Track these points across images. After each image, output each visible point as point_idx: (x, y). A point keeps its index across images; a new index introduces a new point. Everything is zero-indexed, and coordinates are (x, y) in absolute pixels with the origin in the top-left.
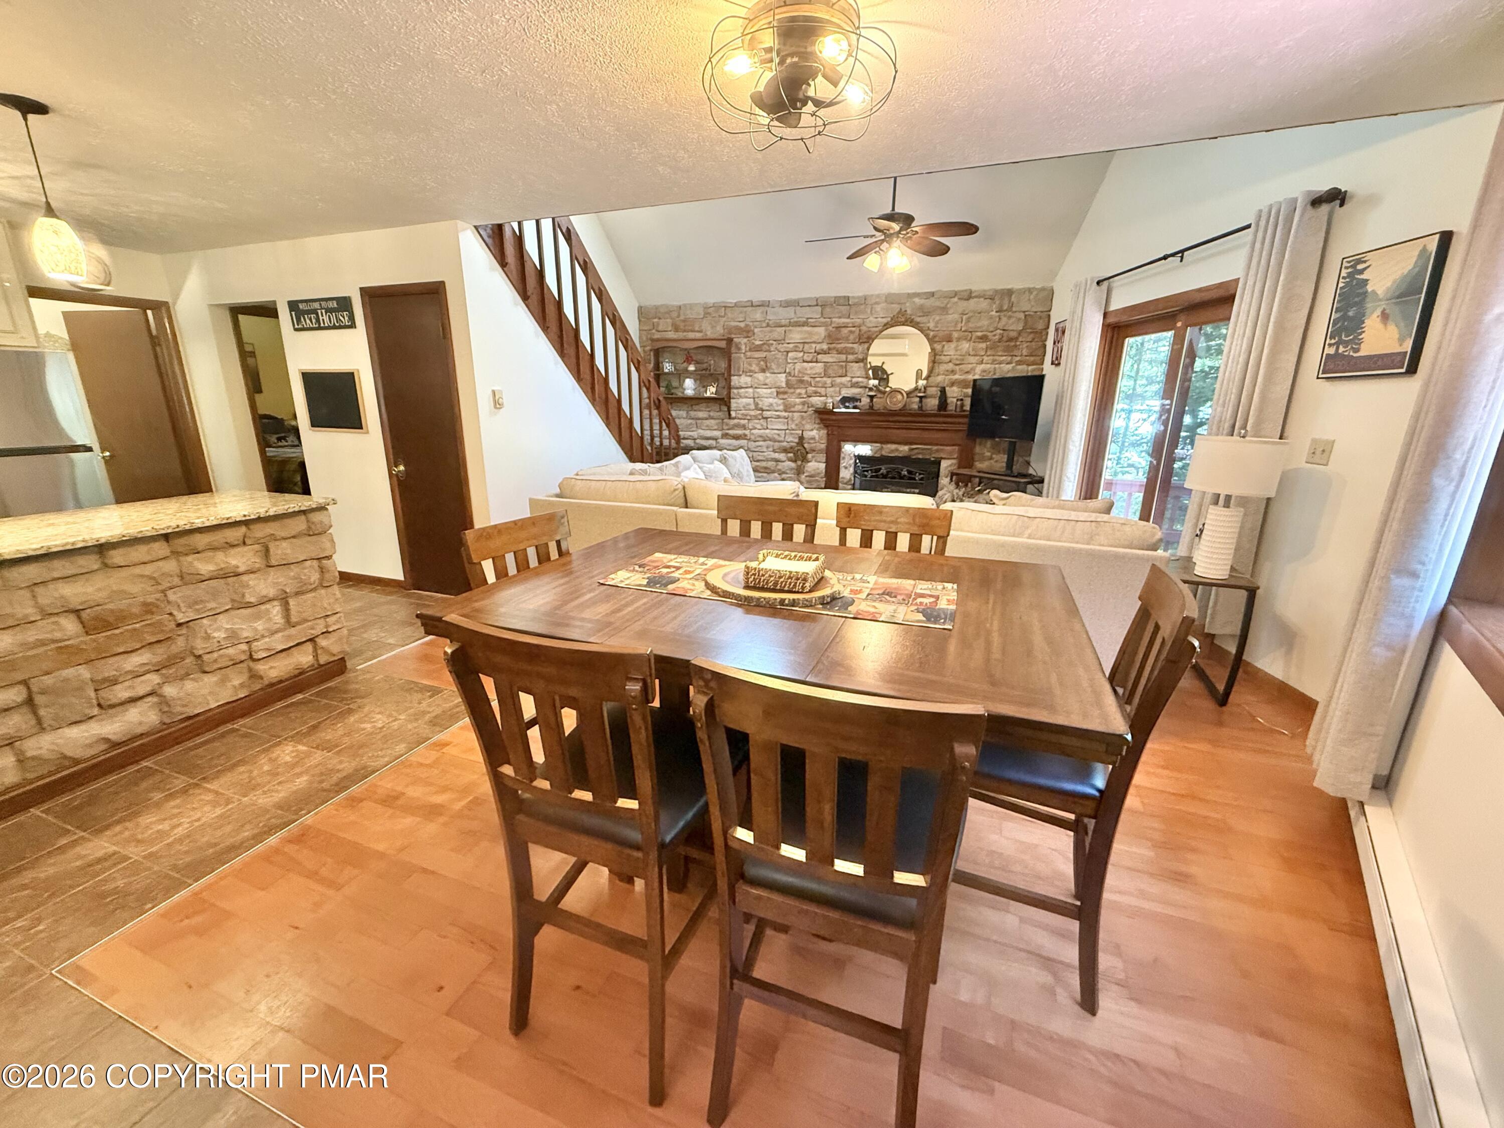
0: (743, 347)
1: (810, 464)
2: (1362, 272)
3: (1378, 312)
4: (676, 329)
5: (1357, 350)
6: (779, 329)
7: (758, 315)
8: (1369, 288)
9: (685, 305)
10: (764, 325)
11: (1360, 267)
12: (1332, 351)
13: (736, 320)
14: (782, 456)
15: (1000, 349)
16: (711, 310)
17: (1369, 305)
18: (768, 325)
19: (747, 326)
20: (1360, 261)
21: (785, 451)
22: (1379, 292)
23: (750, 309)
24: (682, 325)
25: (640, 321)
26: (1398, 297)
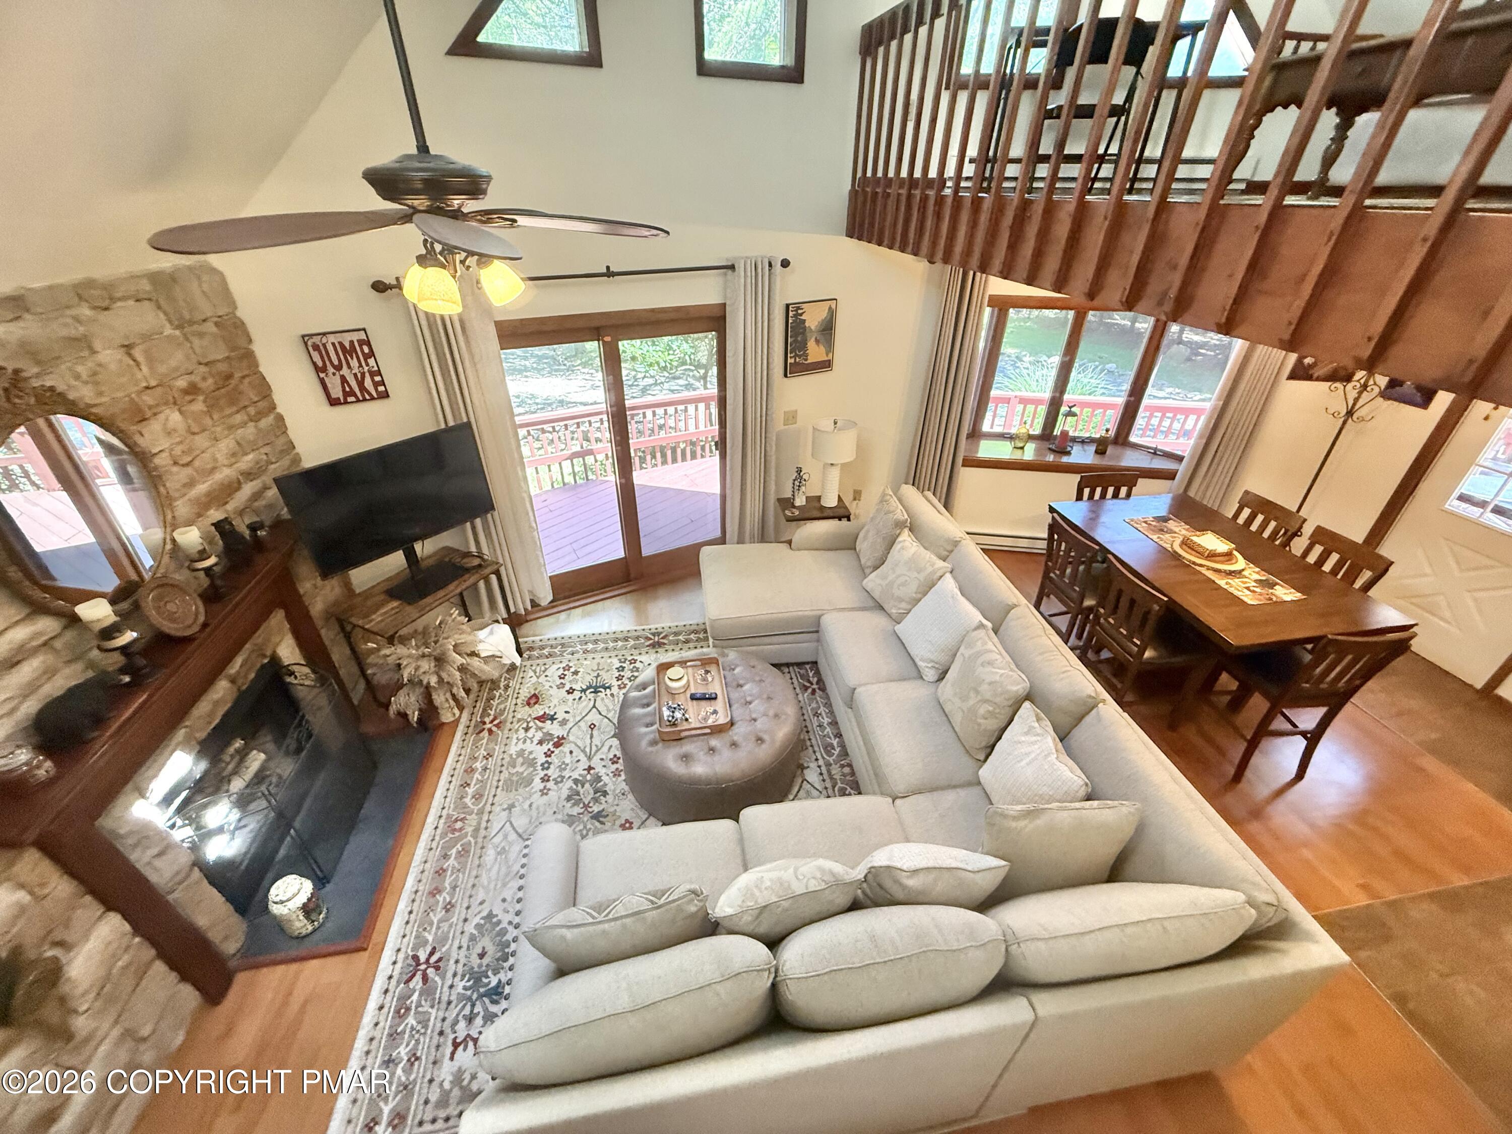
2: (801, 315)
3: (813, 339)
5: (806, 360)
8: (807, 324)
11: (800, 311)
12: (792, 361)
15: (222, 402)
17: (808, 335)
20: (799, 308)
22: (813, 328)
26: (824, 330)
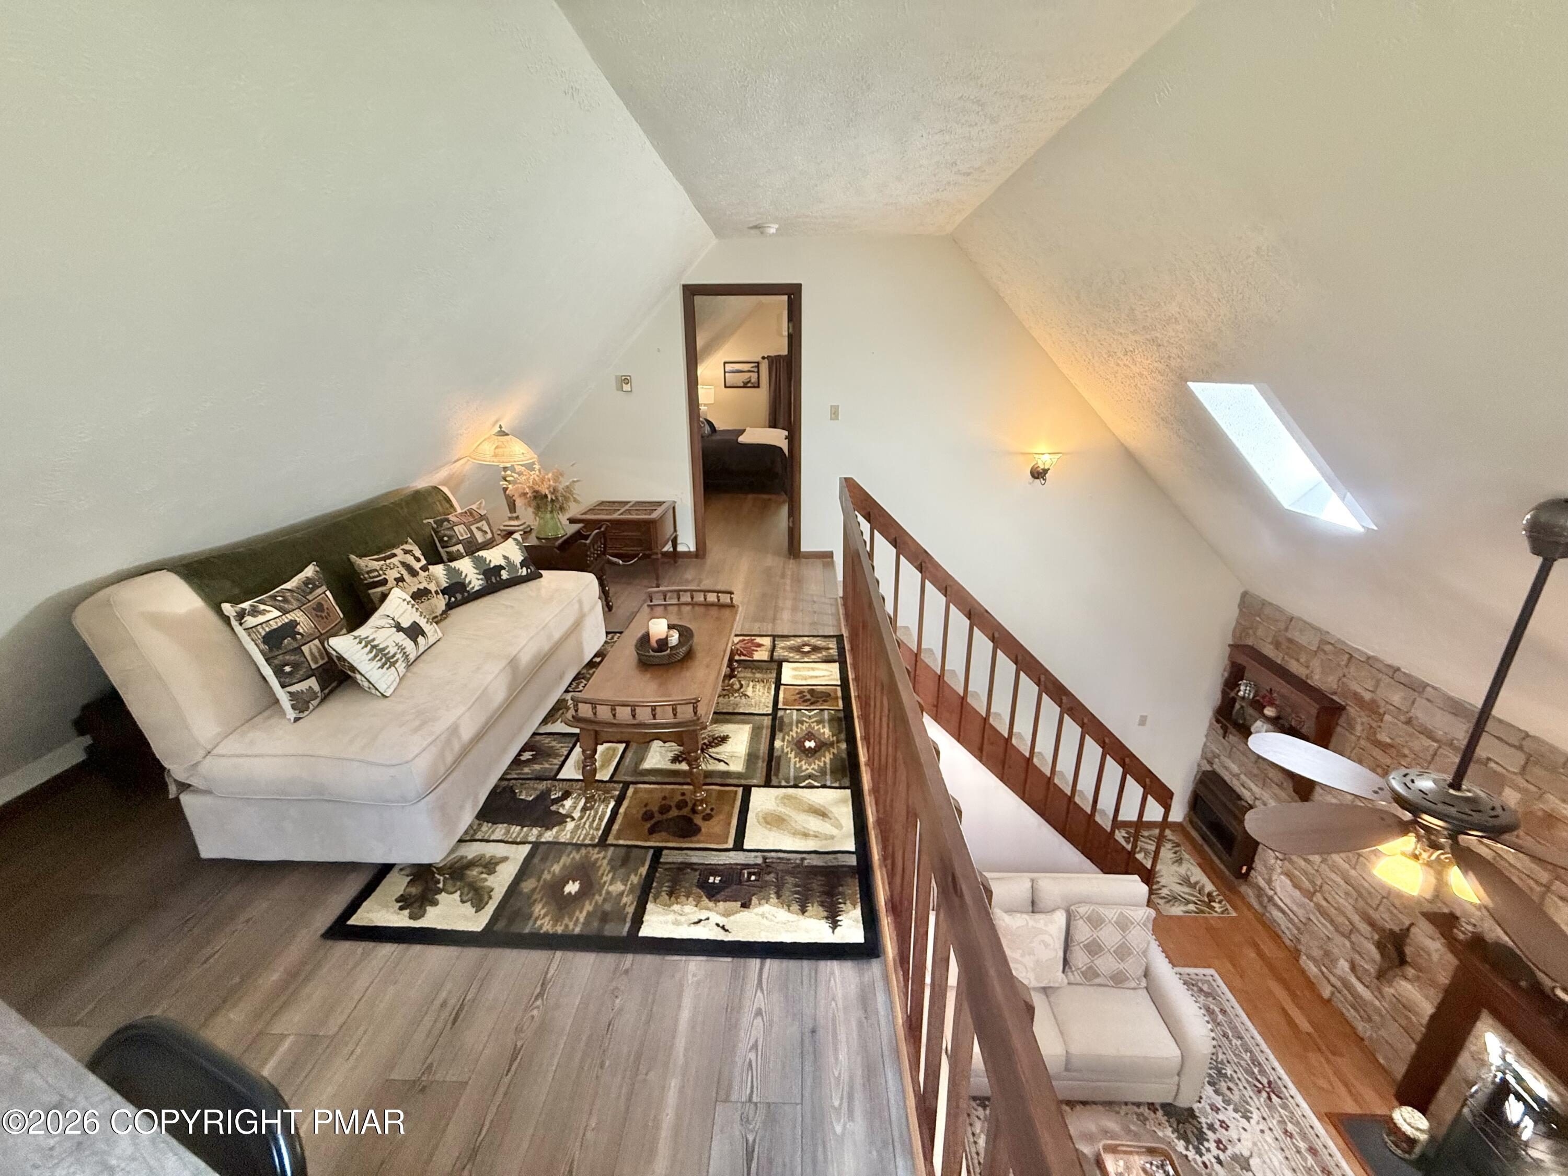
0: (1359, 728)
1: (1403, 983)
4: (1277, 645)
6: (1427, 742)
7: (1397, 697)
9: (1300, 619)
10: (1402, 718)
13: (1361, 685)
14: (1364, 928)
16: (1328, 648)
18: (1409, 722)
19: (1373, 701)
21: (1372, 924)
23: (1388, 680)
24: (1285, 644)
25: (1241, 610)
